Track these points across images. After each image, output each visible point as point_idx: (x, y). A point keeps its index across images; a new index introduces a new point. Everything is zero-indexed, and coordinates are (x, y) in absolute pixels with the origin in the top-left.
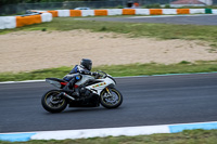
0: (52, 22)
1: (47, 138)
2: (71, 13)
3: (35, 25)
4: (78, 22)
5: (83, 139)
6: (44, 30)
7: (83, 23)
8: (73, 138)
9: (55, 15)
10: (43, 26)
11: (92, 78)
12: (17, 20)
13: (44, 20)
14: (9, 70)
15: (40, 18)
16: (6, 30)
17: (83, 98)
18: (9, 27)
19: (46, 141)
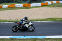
0: (51, 5)
1: (50, 38)
2: (57, 2)
3: (46, 5)
4: (59, 5)
5: (60, 38)
6: (49, 7)
7: (60, 5)
8: (57, 38)
9: (52, 3)
10: (49, 6)
12: (41, 4)
13: (49, 4)
14: (39, 18)
15: (48, 3)
16: (38, 7)
17: (23, 28)
18: (39, 6)
19: (50, 39)
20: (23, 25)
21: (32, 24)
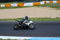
11: (27, 21)
17: (24, 26)
20: (24, 23)
21: (32, 22)
